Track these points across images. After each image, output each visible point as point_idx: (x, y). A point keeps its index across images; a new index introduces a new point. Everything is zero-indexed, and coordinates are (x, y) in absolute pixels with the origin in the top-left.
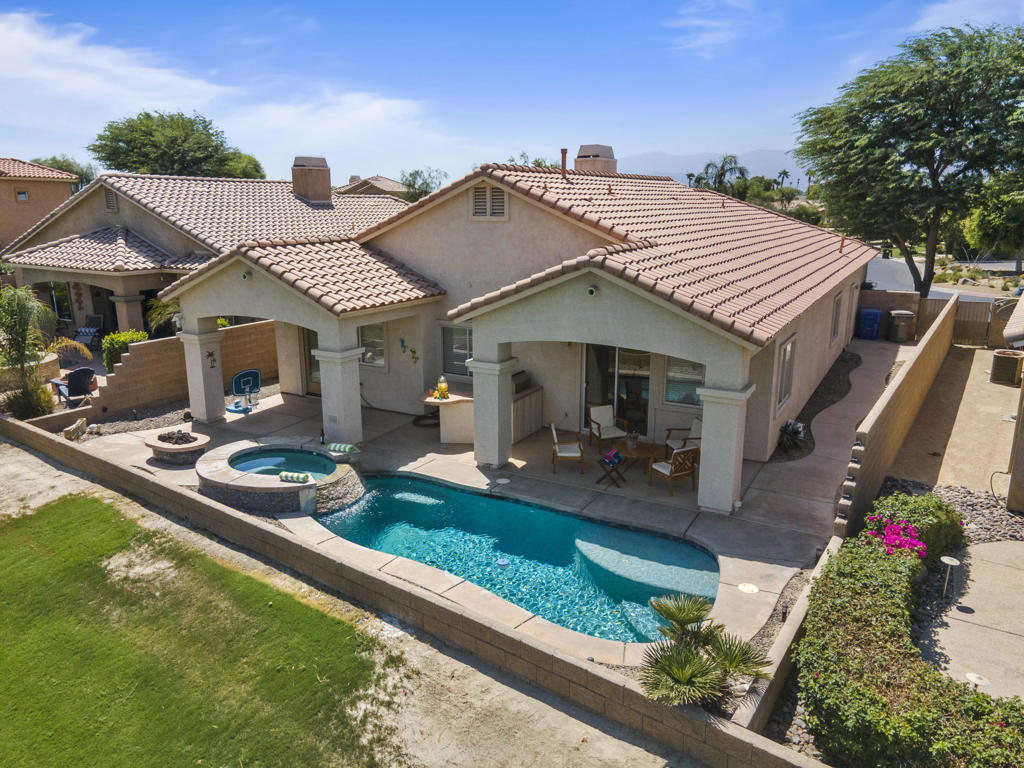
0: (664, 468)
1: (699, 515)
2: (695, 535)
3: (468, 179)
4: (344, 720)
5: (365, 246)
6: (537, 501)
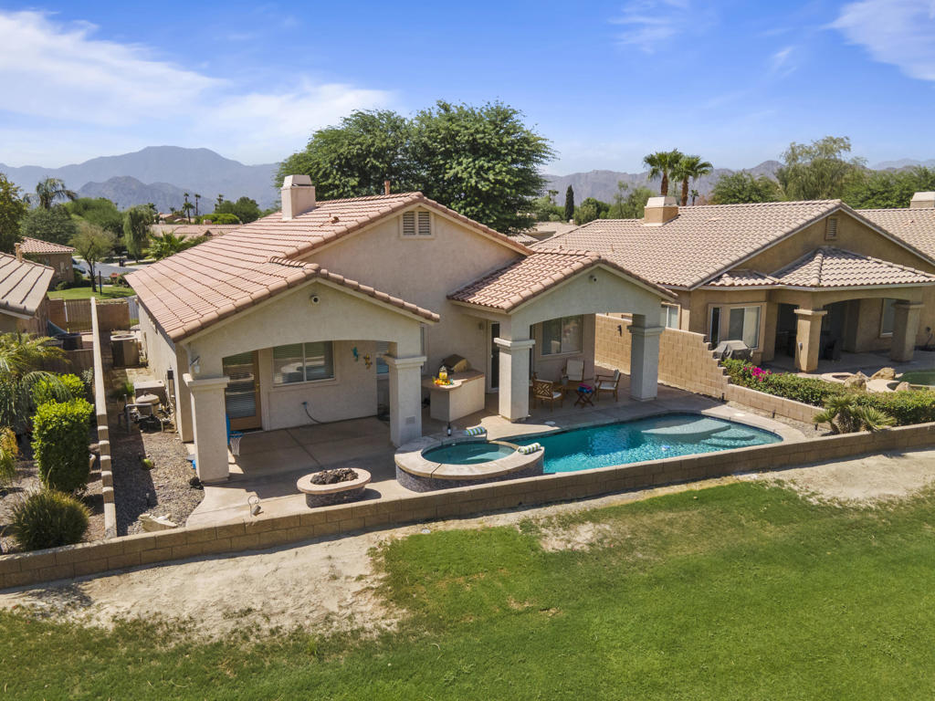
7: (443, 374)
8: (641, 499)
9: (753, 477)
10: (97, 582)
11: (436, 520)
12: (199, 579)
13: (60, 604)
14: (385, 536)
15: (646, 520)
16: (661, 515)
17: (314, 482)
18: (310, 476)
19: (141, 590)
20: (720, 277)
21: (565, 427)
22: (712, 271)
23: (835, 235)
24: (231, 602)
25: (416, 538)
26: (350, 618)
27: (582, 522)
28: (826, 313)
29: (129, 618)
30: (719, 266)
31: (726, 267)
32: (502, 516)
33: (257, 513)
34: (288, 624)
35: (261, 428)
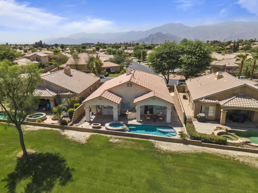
0: (161, 119)
1: (168, 124)
2: (169, 126)
3: (127, 82)
4: (155, 148)
5: (109, 91)
6: (149, 125)
7: (128, 111)
8: (130, 138)
9: (152, 140)
10: (66, 130)
11: (101, 133)
12: (73, 133)
13: (62, 131)
14: (93, 133)
15: (127, 141)
16: (130, 141)
17: (93, 125)
18: (93, 124)
19: (68, 132)
20: (203, 99)
21: (143, 125)
22: (201, 97)
23: (245, 91)
24: (73, 136)
25: (96, 135)
26: (81, 141)
27: (118, 139)
28: (227, 112)
29: (65, 134)
30: (204, 96)
31: (205, 97)
32: (110, 135)
33: (82, 127)
34: (76, 139)
35: (102, 114)
